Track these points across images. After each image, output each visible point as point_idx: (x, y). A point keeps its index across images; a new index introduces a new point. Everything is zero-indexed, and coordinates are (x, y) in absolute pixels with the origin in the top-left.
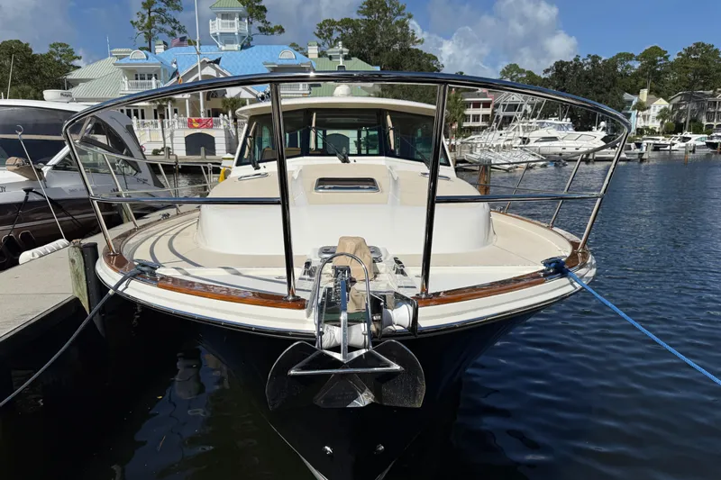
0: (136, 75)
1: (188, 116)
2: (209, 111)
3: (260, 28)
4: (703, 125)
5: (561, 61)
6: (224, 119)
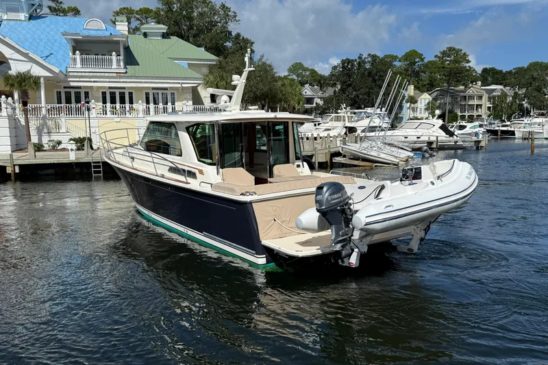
4: (457, 115)
5: (347, 59)
6: (7, 103)
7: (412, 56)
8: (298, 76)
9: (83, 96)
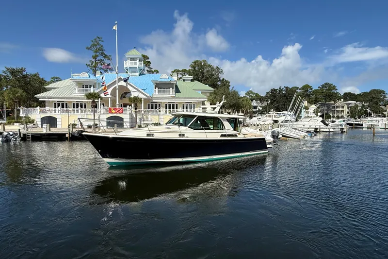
0: (83, 86)
1: (110, 107)
2: (121, 105)
3: (147, 70)
4: (330, 115)
5: (273, 89)
6: (129, 109)
7: (306, 88)
8: (250, 97)
9: (158, 106)
